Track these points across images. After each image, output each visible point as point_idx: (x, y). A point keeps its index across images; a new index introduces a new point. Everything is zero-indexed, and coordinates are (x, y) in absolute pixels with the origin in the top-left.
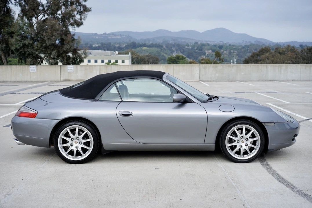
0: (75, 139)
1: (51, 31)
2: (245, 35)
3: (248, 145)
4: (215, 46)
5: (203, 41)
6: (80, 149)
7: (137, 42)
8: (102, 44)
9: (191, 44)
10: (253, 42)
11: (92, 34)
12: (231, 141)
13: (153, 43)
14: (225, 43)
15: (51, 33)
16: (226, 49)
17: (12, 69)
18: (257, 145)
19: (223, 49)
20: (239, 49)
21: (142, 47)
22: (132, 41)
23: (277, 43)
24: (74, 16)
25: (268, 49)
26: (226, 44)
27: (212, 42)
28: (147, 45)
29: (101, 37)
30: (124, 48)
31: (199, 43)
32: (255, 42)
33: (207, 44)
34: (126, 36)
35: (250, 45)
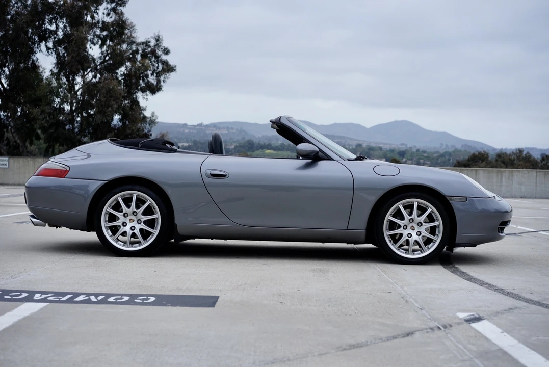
0: (131, 215)
1: (105, 99)
2: (445, 134)
3: (422, 234)
4: (392, 151)
5: (371, 142)
6: (137, 232)
7: (256, 141)
8: (195, 142)
9: (350, 147)
10: (459, 147)
11: (178, 125)
12: (393, 226)
13: (283, 143)
14: (411, 146)
15: (106, 101)
16: (410, 158)
17: (35, 164)
18: (437, 235)
19: (405, 156)
20: (433, 159)
21: (264, 150)
22: (247, 138)
23: (501, 150)
24: (147, 76)
25: (485, 156)
26: (411, 148)
27: (387, 144)
28: (273, 146)
29: (194, 131)
30: (233, 151)
31: (364, 145)
32: (462, 146)
33: (379, 147)
34: (237, 130)
35: (454, 152)
